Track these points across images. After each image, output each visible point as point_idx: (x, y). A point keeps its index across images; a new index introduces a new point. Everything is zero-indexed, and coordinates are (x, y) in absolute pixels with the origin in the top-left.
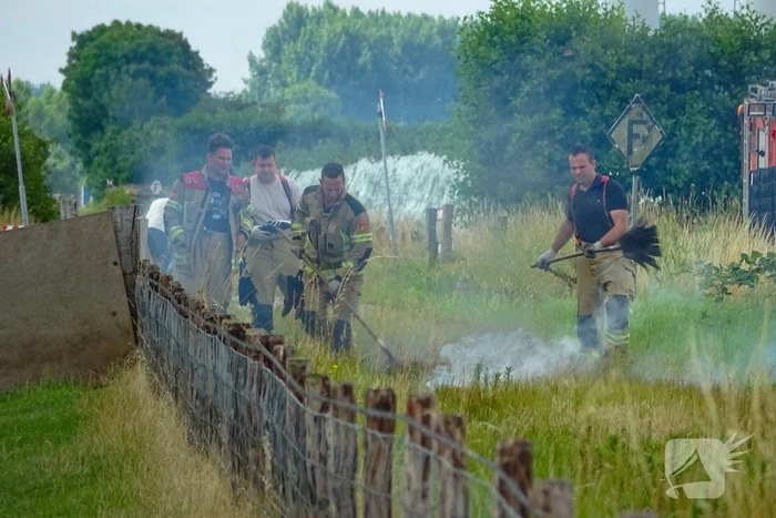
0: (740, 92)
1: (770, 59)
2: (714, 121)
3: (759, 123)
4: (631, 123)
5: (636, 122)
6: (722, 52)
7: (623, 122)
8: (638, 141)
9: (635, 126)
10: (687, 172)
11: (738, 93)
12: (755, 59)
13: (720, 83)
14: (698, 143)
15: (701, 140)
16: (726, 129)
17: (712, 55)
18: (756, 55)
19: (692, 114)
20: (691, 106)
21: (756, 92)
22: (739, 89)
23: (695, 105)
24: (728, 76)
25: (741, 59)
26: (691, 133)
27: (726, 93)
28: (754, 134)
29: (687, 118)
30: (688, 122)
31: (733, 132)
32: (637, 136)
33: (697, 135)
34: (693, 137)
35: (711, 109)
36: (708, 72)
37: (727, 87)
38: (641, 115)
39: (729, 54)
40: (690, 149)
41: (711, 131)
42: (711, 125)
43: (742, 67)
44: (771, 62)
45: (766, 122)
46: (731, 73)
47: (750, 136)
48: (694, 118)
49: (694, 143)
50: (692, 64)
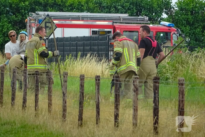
0: (18, 15)
1: (28, 5)
2: (10, 24)
3: (33, 25)
5: (48, 22)
6: (13, 2)
7: (43, 22)
8: (48, 29)
9: (47, 24)
10: (1, 41)
11: (18, 16)
12: (24, 4)
13: (12, 12)
14: (5, 32)
15: (6, 31)
16: (14, 27)
17: (9, 3)
18: (24, 3)
19: (3, 22)
20: (3, 20)
21: (32, 15)
22: (18, 14)
23: (4, 19)
24: (14, 10)
25: (19, 4)
26: (3, 28)
27: (14, 16)
28: (31, 29)
29: (2, 23)
30: (2, 25)
31: (16, 28)
32: (48, 27)
33: (5, 29)
34: (4, 29)
35: (9, 20)
36: (8, 9)
37: (14, 14)
39: (15, 3)
40: (2, 33)
41: (9, 27)
42: (9, 26)
43: (19, 7)
44: (29, 6)
46: (15, 9)
48: (4, 23)
49: (4, 32)
50: (3, 6)
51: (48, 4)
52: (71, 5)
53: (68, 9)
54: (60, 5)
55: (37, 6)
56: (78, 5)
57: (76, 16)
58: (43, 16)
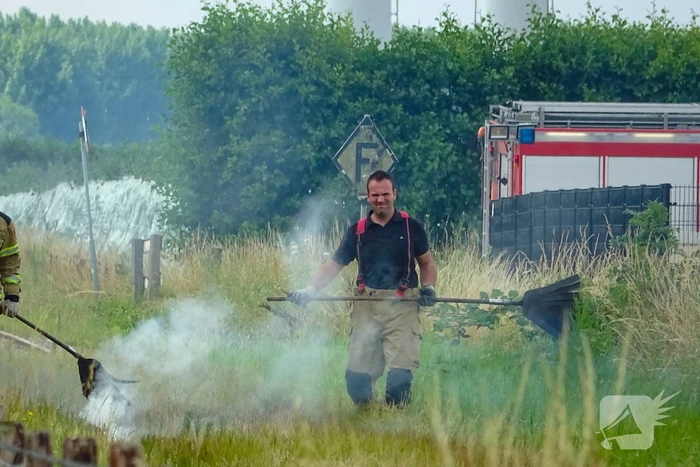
0: (480, 113)
1: (514, 77)
2: (452, 145)
3: (501, 147)
4: (359, 147)
5: (366, 146)
6: (461, 68)
7: (351, 145)
8: (367, 166)
9: (364, 150)
10: (421, 201)
11: (478, 115)
12: (497, 77)
13: (458, 103)
14: (433, 170)
15: (436, 167)
16: (464, 153)
17: (450, 71)
18: (498, 72)
19: (427, 137)
20: (427, 128)
21: (498, 113)
22: (480, 109)
23: (431, 127)
24: (466, 95)
25: (481, 76)
26: (426, 158)
27: (466, 115)
28: (496, 160)
29: (422, 141)
30: (423, 146)
31: (472, 157)
32: (366, 161)
33: (432, 161)
34: (428, 162)
35: (448, 131)
36: (446, 91)
37: (466, 108)
38: (371, 138)
39: (469, 71)
40: (424, 176)
41: (448, 155)
42: (449, 149)
43: (482, 86)
44: (515, 80)
45: (509, 146)
46: (470, 92)
47: (492, 162)
48: (430, 142)
49: (428, 169)
50: (428, 81)
51: (581, 74)
52: (661, 78)
53: (651, 89)
54: (623, 77)
55: (544, 80)
56: (685, 75)
57: (650, 116)
58: (535, 117)
